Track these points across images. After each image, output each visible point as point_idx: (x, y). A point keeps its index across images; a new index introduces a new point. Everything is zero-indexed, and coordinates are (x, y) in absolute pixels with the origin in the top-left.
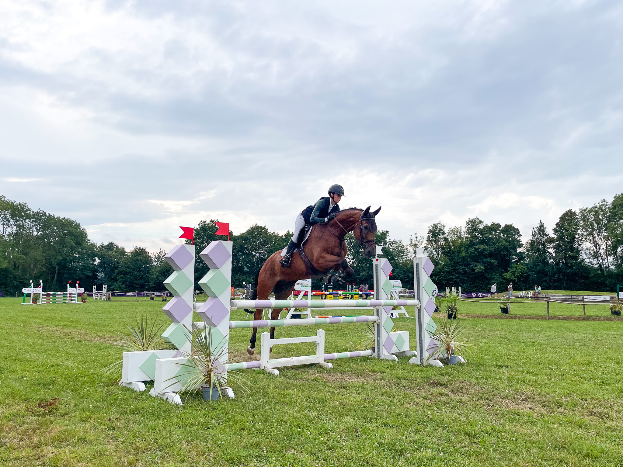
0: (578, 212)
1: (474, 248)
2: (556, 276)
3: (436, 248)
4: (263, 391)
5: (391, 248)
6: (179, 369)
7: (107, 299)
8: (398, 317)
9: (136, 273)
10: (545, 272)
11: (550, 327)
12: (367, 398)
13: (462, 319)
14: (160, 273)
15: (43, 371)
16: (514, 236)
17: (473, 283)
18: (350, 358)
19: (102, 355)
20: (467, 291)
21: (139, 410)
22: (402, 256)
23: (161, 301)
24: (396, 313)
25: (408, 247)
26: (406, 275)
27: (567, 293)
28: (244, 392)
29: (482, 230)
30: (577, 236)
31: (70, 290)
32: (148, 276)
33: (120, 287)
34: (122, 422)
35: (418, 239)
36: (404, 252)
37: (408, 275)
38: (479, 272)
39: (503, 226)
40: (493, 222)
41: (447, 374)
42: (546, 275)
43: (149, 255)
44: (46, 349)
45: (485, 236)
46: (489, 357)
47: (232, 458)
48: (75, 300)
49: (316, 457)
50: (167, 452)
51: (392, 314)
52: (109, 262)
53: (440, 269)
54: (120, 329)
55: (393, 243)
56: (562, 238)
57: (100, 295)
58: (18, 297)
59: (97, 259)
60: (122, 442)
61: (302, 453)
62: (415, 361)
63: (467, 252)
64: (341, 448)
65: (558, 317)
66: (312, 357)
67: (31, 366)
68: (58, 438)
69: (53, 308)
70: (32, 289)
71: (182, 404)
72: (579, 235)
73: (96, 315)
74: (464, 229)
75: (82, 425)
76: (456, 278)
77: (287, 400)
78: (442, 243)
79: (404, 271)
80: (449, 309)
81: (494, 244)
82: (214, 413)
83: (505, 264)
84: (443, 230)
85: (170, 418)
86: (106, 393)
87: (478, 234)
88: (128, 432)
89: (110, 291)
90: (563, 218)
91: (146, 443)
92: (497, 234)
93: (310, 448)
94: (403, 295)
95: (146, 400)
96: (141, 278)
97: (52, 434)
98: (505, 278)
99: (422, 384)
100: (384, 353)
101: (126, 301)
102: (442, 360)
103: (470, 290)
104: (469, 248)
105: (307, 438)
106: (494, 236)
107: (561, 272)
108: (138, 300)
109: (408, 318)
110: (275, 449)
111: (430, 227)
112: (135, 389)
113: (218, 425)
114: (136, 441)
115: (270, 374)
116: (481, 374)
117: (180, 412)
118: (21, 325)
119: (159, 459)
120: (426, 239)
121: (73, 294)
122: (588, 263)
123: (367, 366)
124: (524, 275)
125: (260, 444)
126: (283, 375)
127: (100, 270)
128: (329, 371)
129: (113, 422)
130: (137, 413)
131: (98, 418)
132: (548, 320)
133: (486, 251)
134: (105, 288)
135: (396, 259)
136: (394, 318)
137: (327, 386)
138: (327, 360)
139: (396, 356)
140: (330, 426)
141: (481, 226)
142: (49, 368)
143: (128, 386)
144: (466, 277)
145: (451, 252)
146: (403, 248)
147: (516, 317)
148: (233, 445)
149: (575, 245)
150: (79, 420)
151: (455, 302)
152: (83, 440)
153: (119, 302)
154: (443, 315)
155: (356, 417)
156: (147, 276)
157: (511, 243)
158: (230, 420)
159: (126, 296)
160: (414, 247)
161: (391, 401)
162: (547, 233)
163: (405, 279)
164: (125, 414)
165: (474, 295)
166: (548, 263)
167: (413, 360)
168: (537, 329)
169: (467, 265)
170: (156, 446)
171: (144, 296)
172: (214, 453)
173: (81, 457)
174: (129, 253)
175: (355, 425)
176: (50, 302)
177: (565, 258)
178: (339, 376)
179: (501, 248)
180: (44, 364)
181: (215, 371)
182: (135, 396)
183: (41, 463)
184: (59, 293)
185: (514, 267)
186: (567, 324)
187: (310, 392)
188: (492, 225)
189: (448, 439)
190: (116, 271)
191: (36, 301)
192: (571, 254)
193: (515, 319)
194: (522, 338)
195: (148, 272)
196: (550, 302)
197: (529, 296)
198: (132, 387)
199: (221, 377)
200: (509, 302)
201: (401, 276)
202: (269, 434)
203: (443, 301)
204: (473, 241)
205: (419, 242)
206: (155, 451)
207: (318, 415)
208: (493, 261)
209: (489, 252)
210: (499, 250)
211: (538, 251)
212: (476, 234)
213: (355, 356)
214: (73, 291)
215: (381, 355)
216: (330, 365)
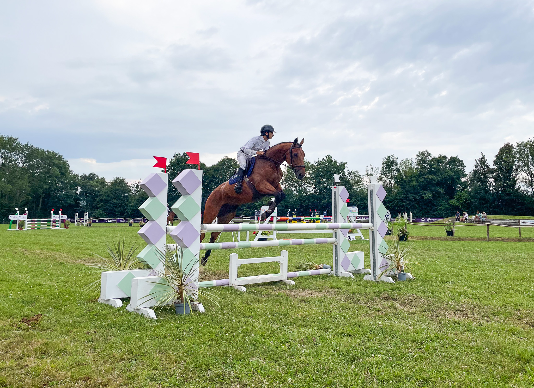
0: (515, 145)
1: (424, 178)
2: (496, 203)
3: (390, 178)
4: (231, 306)
5: (349, 178)
6: (152, 288)
7: (89, 225)
8: (355, 239)
9: (115, 201)
10: (486, 199)
11: (489, 248)
12: (325, 311)
13: (412, 241)
14: (138, 202)
15: (27, 290)
16: (459, 167)
17: (423, 209)
18: (311, 275)
19: (83, 275)
20: (417, 217)
21: (116, 324)
22: (359, 185)
23: (139, 227)
24: (353, 236)
25: (364, 177)
26: (363, 202)
27: (505, 218)
28: (214, 307)
29: (431, 161)
30: (514, 167)
31: (54, 217)
33: (100, 214)
34: (100, 335)
35: (373, 170)
36: (360, 182)
37: (364, 202)
38: (427, 199)
39: (449, 158)
40: (440, 155)
41: (397, 289)
42: (487, 202)
43: (128, 185)
44: (30, 270)
45: (433, 167)
46: (435, 274)
47: (201, 365)
48: (58, 226)
49: (277, 363)
50: (142, 361)
51: (349, 237)
52: (90, 191)
53: (393, 197)
54: (100, 252)
55: (351, 174)
56: (501, 169)
57: (82, 221)
58: (5, 223)
59: (79, 188)
60: (99, 352)
61: (265, 360)
62: (369, 277)
63: (417, 181)
64: (300, 355)
65: (497, 238)
66: (276, 275)
67: (16, 286)
68: (40, 350)
69: (37, 233)
70: (18, 216)
71: (156, 318)
72: (516, 166)
73: (77, 239)
74: (414, 161)
75: (62, 338)
76: (407, 204)
77: (253, 313)
78: (395, 173)
79: (361, 199)
80: (401, 232)
81: (441, 174)
82: (186, 326)
83: (451, 192)
84: (396, 162)
85: (144, 331)
86: (86, 309)
87: (427, 166)
88: (105, 343)
89: (92, 218)
90: (502, 151)
91: (122, 353)
92: (444, 165)
93: (272, 355)
94: (359, 220)
95: (123, 315)
96: (120, 206)
97: (35, 346)
98: (451, 205)
99: (375, 298)
100: (342, 272)
101: (106, 227)
102: (394, 277)
103: (420, 215)
104: (419, 178)
105: (270, 347)
106: (441, 167)
107: (500, 199)
108: (118, 226)
109: (363, 240)
110: (240, 357)
111: (384, 159)
112: (113, 305)
113: (189, 336)
114: (113, 352)
115: (237, 291)
116: (427, 288)
117: (154, 326)
118: (7, 249)
119: (133, 367)
120: (381, 170)
121: (56, 221)
122: (523, 191)
123: (326, 282)
124: (468, 201)
125: (227, 353)
126: (250, 292)
127: (82, 199)
128: (292, 287)
129: (91, 335)
130: (114, 327)
131: (77, 332)
132: (488, 241)
133: (434, 180)
134: (86, 215)
135: (354, 187)
136: (351, 240)
137: (290, 301)
138: (289, 278)
139: (352, 273)
140: (291, 336)
141: (430, 158)
142: (33, 287)
143: (106, 303)
144: (416, 203)
145: (403, 181)
146: (360, 177)
147: (460, 239)
148: (202, 354)
149: (512, 175)
150: (60, 334)
151: (406, 226)
152: (63, 351)
153: (100, 228)
154: (395, 237)
155: (314, 328)
156: (126, 204)
157: (456, 173)
158: (200, 331)
159: (107, 222)
160: (370, 177)
161: (347, 313)
162: (487, 165)
163: (362, 205)
164: (103, 328)
165: (423, 219)
166: (488, 190)
167: (367, 277)
168: (478, 250)
169: (417, 193)
170: (132, 356)
171: (123, 222)
172: (185, 361)
173: (61, 367)
174: (109, 183)
175: (313, 334)
176: (35, 228)
177: (504, 187)
178: (300, 292)
179: (447, 178)
180: (28, 284)
181: (186, 288)
182: (113, 312)
183: (24, 372)
184: (43, 219)
185: (458, 195)
186: (505, 244)
187: (273, 306)
188: (439, 157)
189: (396, 346)
190: (97, 199)
191: (22, 227)
192: (509, 183)
193: (459, 240)
194: (465, 257)
195: (127, 201)
196: (490, 225)
197: (472, 220)
198: (110, 303)
199: (192, 293)
200: (454, 225)
201: (358, 203)
202: (236, 343)
203: (395, 225)
204: (422, 171)
205: (374, 172)
206: (130, 360)
207: (280, 326)
208: (440, 190)
209: (436, 181)
210: (446, 179)
211: (480, 180)
212: (426, 165)
213: (315, 274)
214: (57, 217)
215: (339, 273)
216: (293, 282)
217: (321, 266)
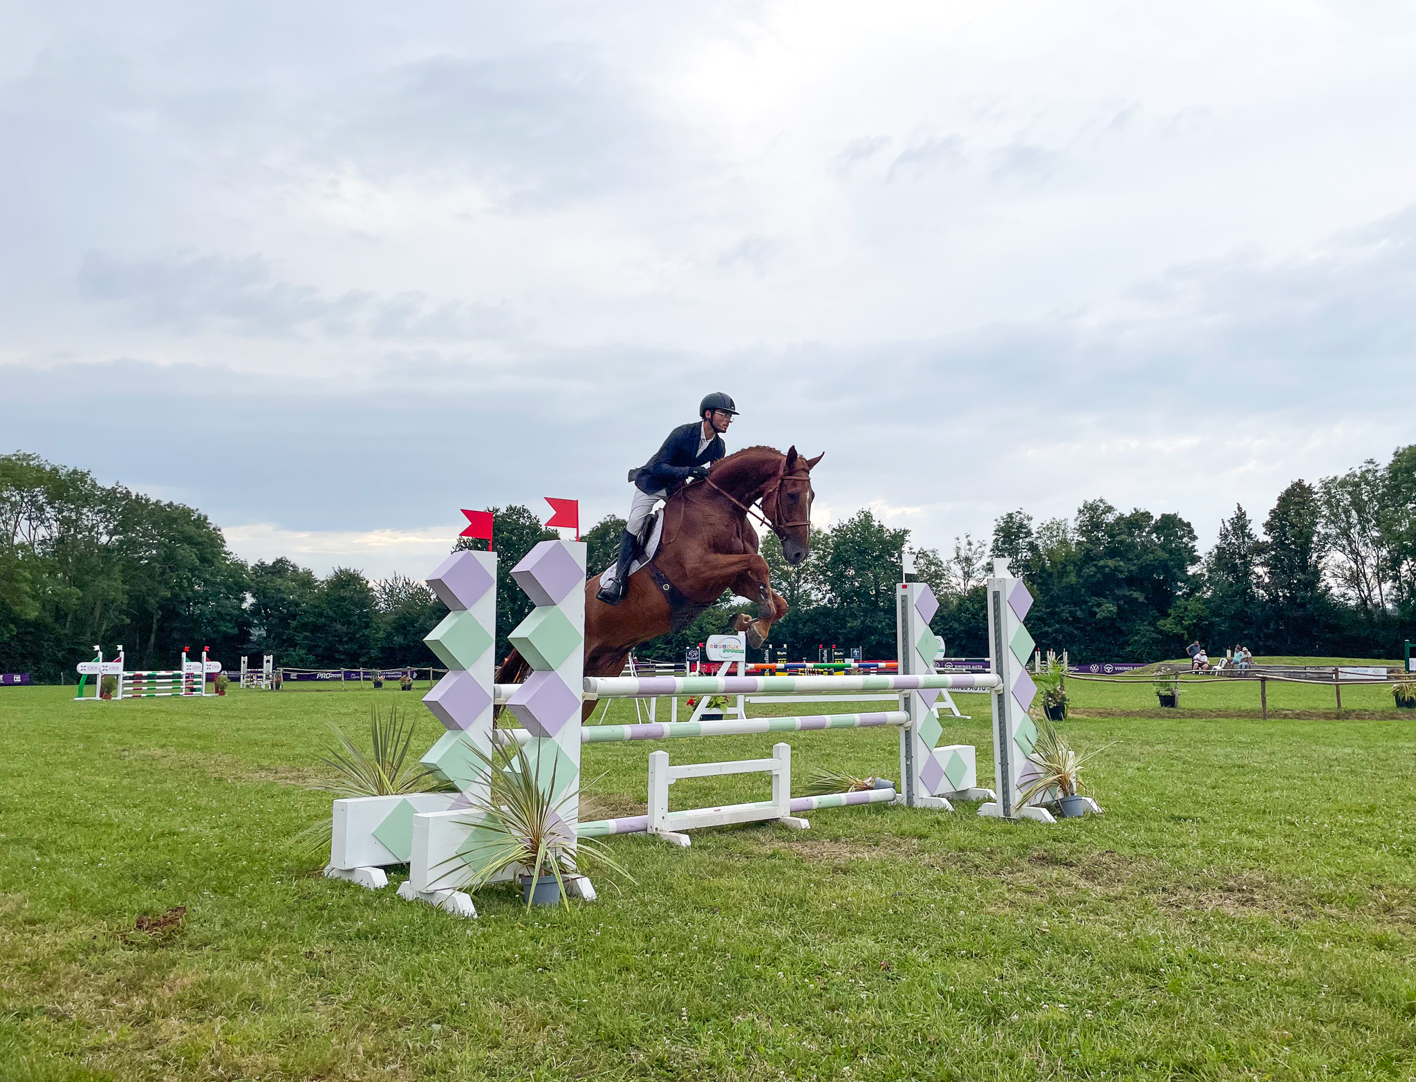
0: (1317, 486)
1: (1095, 566)
2: (1271, 626)
4: (660, 884)
6: (467, 837)
7: (274, 686)
9: (339, 627)
12: (899, 894)
13: (1078, 720)
14: (395, 628)
16: (1182, 539)
17: (1093, 641)
19: (275, 809)
20: (1080, 661)
21: (379, 932)
25: (952, 564)
27: (1295, 662)
28: (617, 885)
29: (1112, 526)
30: (1315, 539)
31: (188, 666)
32: (366, 633)
33: (302, 660)
34: (340, 959)
35: (972, 547)
36: (942, 577)
37: (951, 627)
38: (1104, 618)
39: (1154, 517)
41: (1066, 838)
42: (1249, 624)
44: (142, 797)
45: (1118, 538)
46: (1153, 800)
47: (611, 1034)
48: (199, 690)
49: (803, 1027)
50: (457, 1024)
52: (276, 602)
56: (1282, 543)
57: (257, 677)
58: (65, 684)
59: (248, 596)
61: (770, 1020)
62: (992, 809)
63: (1079, 575)
64: (858, 1005)
65: (1284, 712)
66: (765, 806)
67: (113, 837)
68: (193, 1000)
69: (149, 707)
70: (101, 664)
71: (477, 916)
72: (1319, 537)
73: (250, 721)
74: (1073, 525)
75: (247, 967)
76: (1056, 631)
77: (718, 901)
78: (1026, 554)
79: (942, 618)
80: (1050, 699)
81: (1138, 557)
82: (555, 934)
83: (1162, 599)
84: (1026, 527)
85: (452, 948)
86: (296, 894)
87: (1102, 536)
88: (357, 980)
89: (281, 669)
90: (1285, 500)
92: (1144, 534)
93: (788, 1008)
95: (393, 908)
96: (351, 639)
97: (178, 991)
98: (1161, 631)
99: (1015, 860)
100: (922, 795)
101: (317, 691)
102: (1052, 809)
103: (1087, 657)
104: (1083, 565)
105: (777, 986)
106: (1138, 540)
107: (1282, 617)
108: (348, 687)
110: (706, 1012)
112: (364, 884)
113: (568, 960)
114: (379, 1003)
115: (668, 844)
116: (1140, 836)
117: (474, 934)
119: (437, 1041)
121: (195, 676)
122: (1338, 596)
123: (887, 823)
124: (1203, 623)
127: (256, 621)
128: (804, 834)
129: (319, 959)
130: (374, 938)
131: (281, 952)
132: (1264, 719)
133: (1121, 572)
134: (268, 661)
137: (805, 869)
138: (795, 812)
139: (949, 800)
141: (1110, 518)
142: (154, 840)
143: (346, 878)
144: (1077, 629)
145: (1044, 575)
146: (940, 566)
147: (1194, 714)
149: (1310, 558)
150: (237, 957)
152: (254, 1002)
153: (303, 694)
155: (880, 937)
156: (364, 635)
157: (1173, 554)
158: (593, 948)
159: (318, 679)
160: (964, 564)
161: (954, 899)
163: (946, 635)
164: (345, 941)
165: (1094, 667)
166: (1253, 597)
167: (985, 810)
169: (1079, 603)
170: (428, 1012)
171: (359, 680)
172: (567, 1025)
174: (323, 582)
175: (881, 954)
176: (143, 695)
177: (1289, 586)
178: (827, 846)
179: (1151, 565)
180: (142, 832)
181: (549, 837)
182: (364, 899)
183: (157, 1057)
184: (150, 672)
185: (1180, 607)
188: (1132, 515)
190: (294, 623)
191: (108, 692)
192: (1302, 577)
193: (1192, 717)
195: (367, 626)
196: (1267, 679)
198: (356, 878)
199: (563, 851)
200: (1178, 680)
202: (688, 977)
204: (1091, 550)
205: (975, 553)
206: (426, 1022)
207: (793, 932)
208: (1136, 595)
209: (1126, 574)
210: (1147, 569)
211: (1233, 569)
212: (1100, 535)
213: (857, 801)
214: (196, 667)
215: (915, 799)
216: (805, 823)
217: (867, 781)
